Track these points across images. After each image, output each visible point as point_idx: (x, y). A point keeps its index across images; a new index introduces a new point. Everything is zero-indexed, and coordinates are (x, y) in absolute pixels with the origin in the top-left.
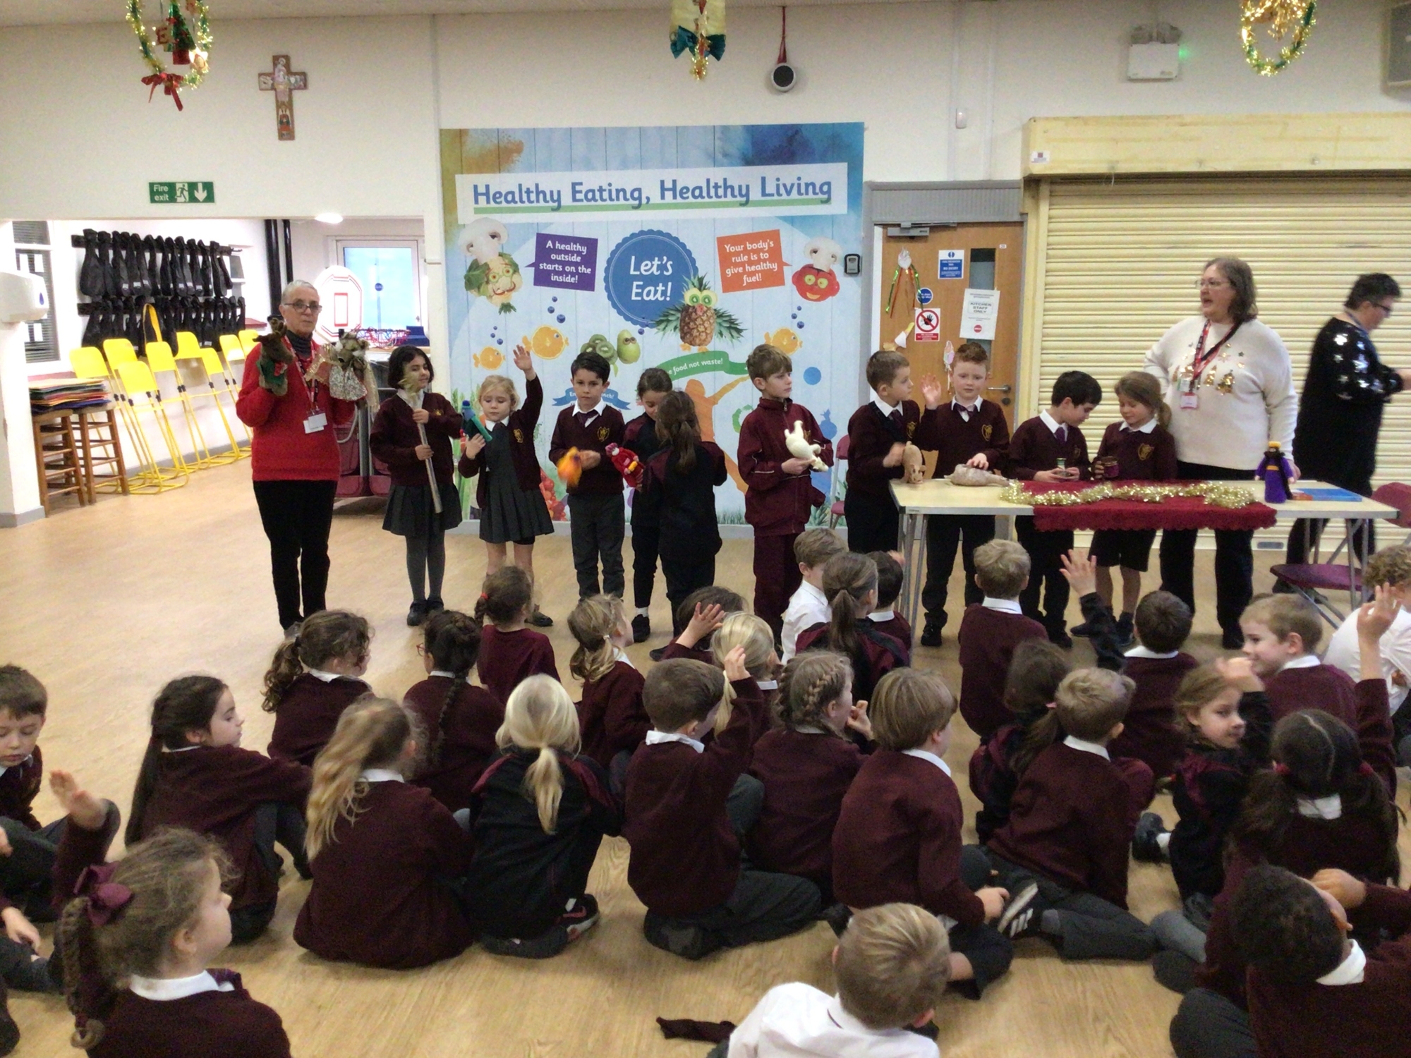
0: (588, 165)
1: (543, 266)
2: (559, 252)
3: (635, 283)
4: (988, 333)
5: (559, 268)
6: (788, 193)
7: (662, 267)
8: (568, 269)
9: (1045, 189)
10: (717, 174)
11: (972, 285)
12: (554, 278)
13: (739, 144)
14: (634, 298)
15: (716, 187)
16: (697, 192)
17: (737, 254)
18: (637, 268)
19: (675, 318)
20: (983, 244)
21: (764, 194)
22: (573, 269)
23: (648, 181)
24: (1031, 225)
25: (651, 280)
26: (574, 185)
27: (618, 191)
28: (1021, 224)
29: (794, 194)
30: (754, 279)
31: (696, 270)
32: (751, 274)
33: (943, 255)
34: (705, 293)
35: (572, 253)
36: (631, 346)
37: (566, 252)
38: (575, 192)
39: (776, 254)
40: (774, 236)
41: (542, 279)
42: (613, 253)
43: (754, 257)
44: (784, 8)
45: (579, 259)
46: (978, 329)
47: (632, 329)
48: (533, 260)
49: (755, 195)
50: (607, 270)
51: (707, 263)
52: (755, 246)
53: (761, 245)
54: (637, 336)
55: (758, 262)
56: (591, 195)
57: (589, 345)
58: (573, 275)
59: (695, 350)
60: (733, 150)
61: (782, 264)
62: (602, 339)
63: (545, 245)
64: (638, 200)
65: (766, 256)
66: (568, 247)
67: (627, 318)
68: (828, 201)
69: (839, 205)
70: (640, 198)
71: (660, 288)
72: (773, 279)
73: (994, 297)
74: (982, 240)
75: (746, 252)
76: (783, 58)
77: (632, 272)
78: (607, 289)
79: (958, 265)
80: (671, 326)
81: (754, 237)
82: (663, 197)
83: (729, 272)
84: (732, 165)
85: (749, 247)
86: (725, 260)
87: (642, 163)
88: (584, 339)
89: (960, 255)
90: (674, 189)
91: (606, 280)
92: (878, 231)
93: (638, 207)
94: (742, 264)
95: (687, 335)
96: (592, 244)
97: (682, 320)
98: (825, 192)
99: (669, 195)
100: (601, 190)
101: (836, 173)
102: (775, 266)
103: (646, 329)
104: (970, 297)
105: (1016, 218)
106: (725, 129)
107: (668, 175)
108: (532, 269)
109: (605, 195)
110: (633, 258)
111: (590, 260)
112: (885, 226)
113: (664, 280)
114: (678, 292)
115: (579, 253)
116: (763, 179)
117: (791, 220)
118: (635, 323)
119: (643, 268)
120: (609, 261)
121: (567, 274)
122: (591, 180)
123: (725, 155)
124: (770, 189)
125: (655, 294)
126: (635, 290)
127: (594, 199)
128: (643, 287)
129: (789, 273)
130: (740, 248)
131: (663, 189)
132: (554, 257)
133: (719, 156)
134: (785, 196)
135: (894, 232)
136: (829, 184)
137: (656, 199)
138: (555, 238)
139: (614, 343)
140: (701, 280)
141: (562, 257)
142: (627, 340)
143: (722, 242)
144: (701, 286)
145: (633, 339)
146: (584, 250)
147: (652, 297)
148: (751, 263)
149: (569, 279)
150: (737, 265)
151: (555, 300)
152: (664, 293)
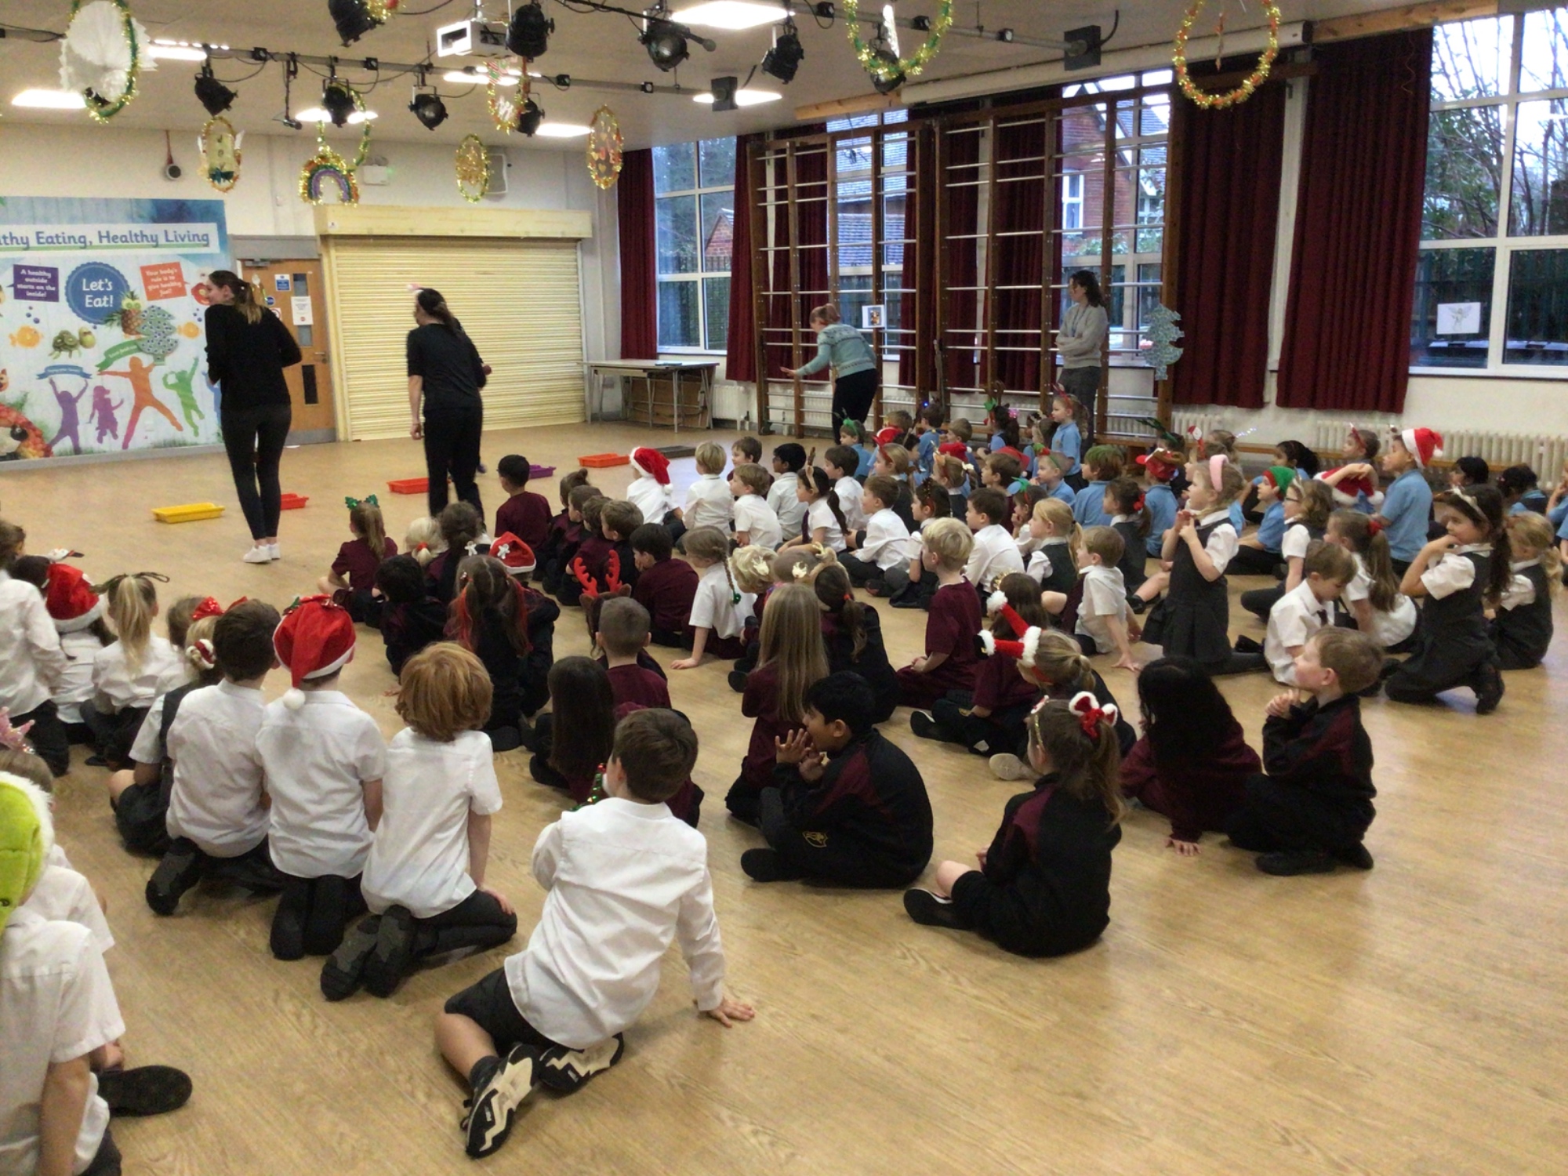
0: (46, 220)
1: (20, 286)
2: (31, 277)
3: (88, 296)
4: (309, 321)
5: (32, 287)
6: (183, 240)
7: (105, 286)
8: (38, 288)
9: (331, 242)
10: (136, 228)
11: (296, 294)
12: (29, 294)
13: (148, 209)
14: (87, 306)
15: (136, 235)
16: (124, 239)
17: (154, 277)
18: (88, 286)
19: (117, 317)
20: (298, 272)
21: (167, 240)
22: (42, 288)
23: (90, 231)
24: (325, 260)
25: (97, 294)
26: (38, 233)
27: (69, 238)
28: (319, 260)
29: (186, 239)
30: (167, 292)
31: (128, 287)
32: (166, 289)
33: (278, 277)
34: (136, 301)
35: (41, 277)
36: (88, 338)
37: (36, 277)
38: (38, 238)
39: (179, 277)
40: (177, 265)
41: (20, 294)
42: (70, 277)
43: (166, 279)
44: (167, 132)
45: (45, 281)
46: (303, 319)
47: (88, 326)
48: (11, 281)
49: (162, 240)
50: (67, 288)
51: (135, 282)
52: (165, 272)
53: (169, 271)
54: (93, 331)
55: (168, 282)
56: (51, 240)
57: (59, 337)
58: (42, 291)
59: (133, 338)
60: (145, 214)
61: (184, 283)
62: (67, 333)
63: (20, 273)
64: (84, 244)
65: (173, 278)
66: (36, 274)
67: (84, 319)
68: (207, 245)
69: (215, 247)
70: (85, 242)
71: (105, 299)
72: (179, 292)
73: (308, 300)
74: (299, 269)
75: (161, 276)
76: (170, 161)
77: (84, 289)
78: (68, 300)
79: (287, 282)
80: (115, 323)
81: (165, 266)
82: (101, 241)
83: (150, 288)
84: (144, 222)
85: (162, 272)
86: (147, 280)
87: (85, 220)
88: (55, 333)
89: (287, 277)
90: (108, 236)
91: (67, 294)
92: (239, 263)
93: (85, 247)
94: (158, 283)
95: (126, 328)
96: (54, 272)
97: (123, 319)
98: (205, 240)
99: (105, 241)
100: (57, 236)
101: (210, 228)
102: (179, 284)
103: (98, 326)
104: (295, 301)
105: (316, 257)
106: (138, 201)
107: (104, 228)
108: (12, 289)
109: (61, 240)
110: (84, 281)
111: (54, 281)
112: (243, 261)
113: (107, 294)
114: (117, 302)
115: (45, 278)
116: (166, 232)
117: (186, 256)
118: (90, 322)
119: (92, 286)
120: (68, 283)
121: (38, 291)
122: (49, 230)
123: (141, 217)
124: (171, 237)
125: (101, 303)
126: (87, 301)
127: (52, 242)
128: (93, 299)
129: (189, 288)
130: (156, 273)
131: (101, 237)
132: (27, 280)
133: (135, 216)
134: (180, 242)
135: (249, 264)
136: (207, 235)
137: (96, 242)
138: (27, 268)
139: (76, 334)
140: (132, 293)
141: (33, 280)
142: (86, 334)
143: (144, 269)
144: (133, 297)
145: (89, 333)
146: (49, 275)
147: (100, 305)
148: (164, 282)
149: (40, 295)
150: (155, 283)
151: (31, 308)
152: (108, 302)
